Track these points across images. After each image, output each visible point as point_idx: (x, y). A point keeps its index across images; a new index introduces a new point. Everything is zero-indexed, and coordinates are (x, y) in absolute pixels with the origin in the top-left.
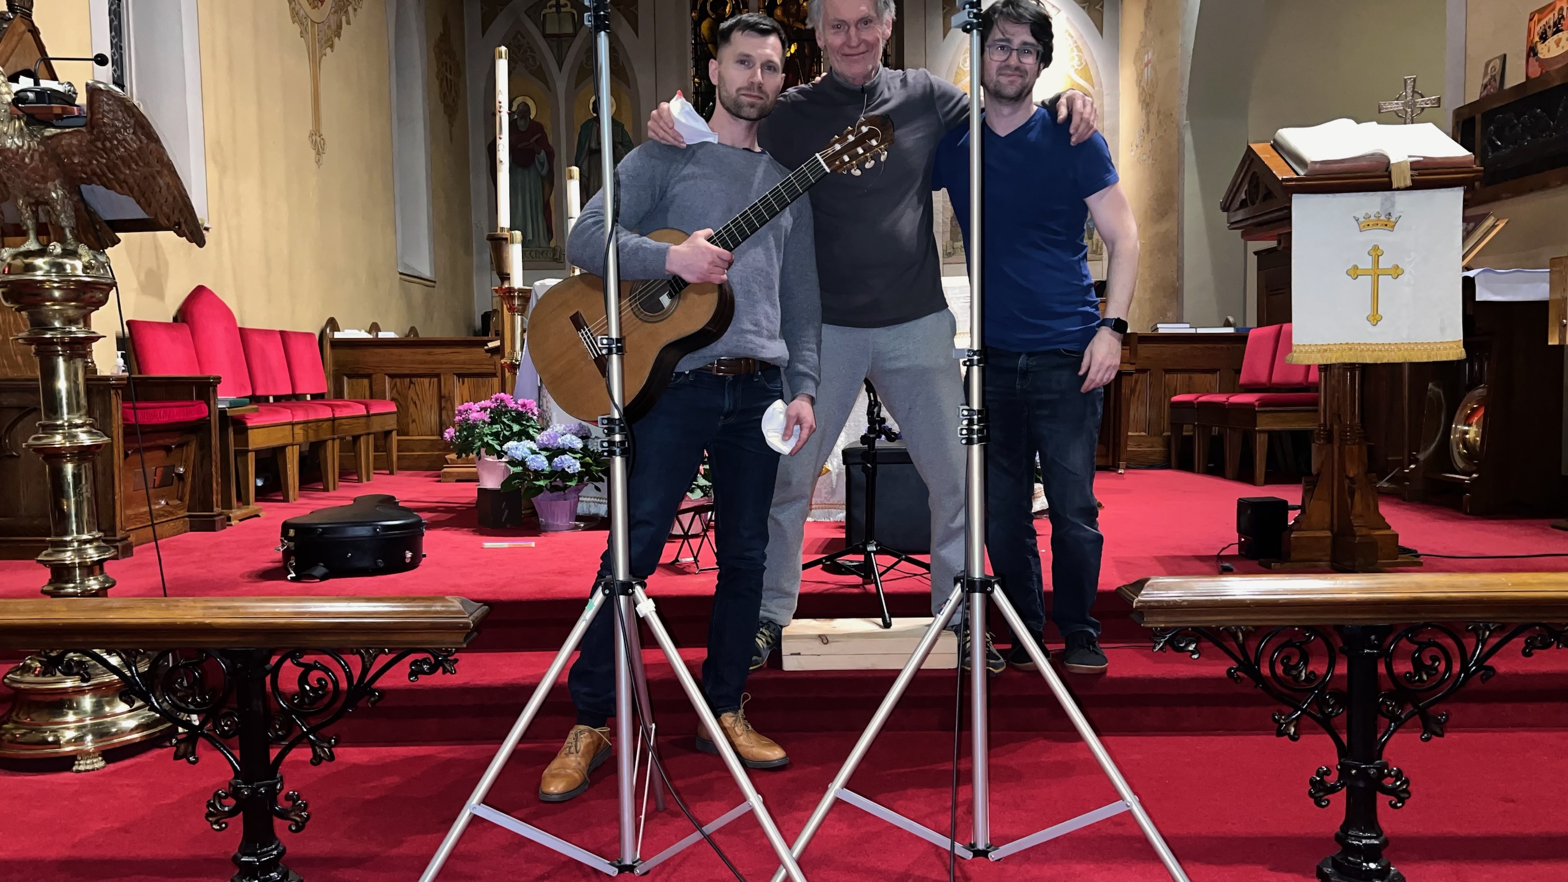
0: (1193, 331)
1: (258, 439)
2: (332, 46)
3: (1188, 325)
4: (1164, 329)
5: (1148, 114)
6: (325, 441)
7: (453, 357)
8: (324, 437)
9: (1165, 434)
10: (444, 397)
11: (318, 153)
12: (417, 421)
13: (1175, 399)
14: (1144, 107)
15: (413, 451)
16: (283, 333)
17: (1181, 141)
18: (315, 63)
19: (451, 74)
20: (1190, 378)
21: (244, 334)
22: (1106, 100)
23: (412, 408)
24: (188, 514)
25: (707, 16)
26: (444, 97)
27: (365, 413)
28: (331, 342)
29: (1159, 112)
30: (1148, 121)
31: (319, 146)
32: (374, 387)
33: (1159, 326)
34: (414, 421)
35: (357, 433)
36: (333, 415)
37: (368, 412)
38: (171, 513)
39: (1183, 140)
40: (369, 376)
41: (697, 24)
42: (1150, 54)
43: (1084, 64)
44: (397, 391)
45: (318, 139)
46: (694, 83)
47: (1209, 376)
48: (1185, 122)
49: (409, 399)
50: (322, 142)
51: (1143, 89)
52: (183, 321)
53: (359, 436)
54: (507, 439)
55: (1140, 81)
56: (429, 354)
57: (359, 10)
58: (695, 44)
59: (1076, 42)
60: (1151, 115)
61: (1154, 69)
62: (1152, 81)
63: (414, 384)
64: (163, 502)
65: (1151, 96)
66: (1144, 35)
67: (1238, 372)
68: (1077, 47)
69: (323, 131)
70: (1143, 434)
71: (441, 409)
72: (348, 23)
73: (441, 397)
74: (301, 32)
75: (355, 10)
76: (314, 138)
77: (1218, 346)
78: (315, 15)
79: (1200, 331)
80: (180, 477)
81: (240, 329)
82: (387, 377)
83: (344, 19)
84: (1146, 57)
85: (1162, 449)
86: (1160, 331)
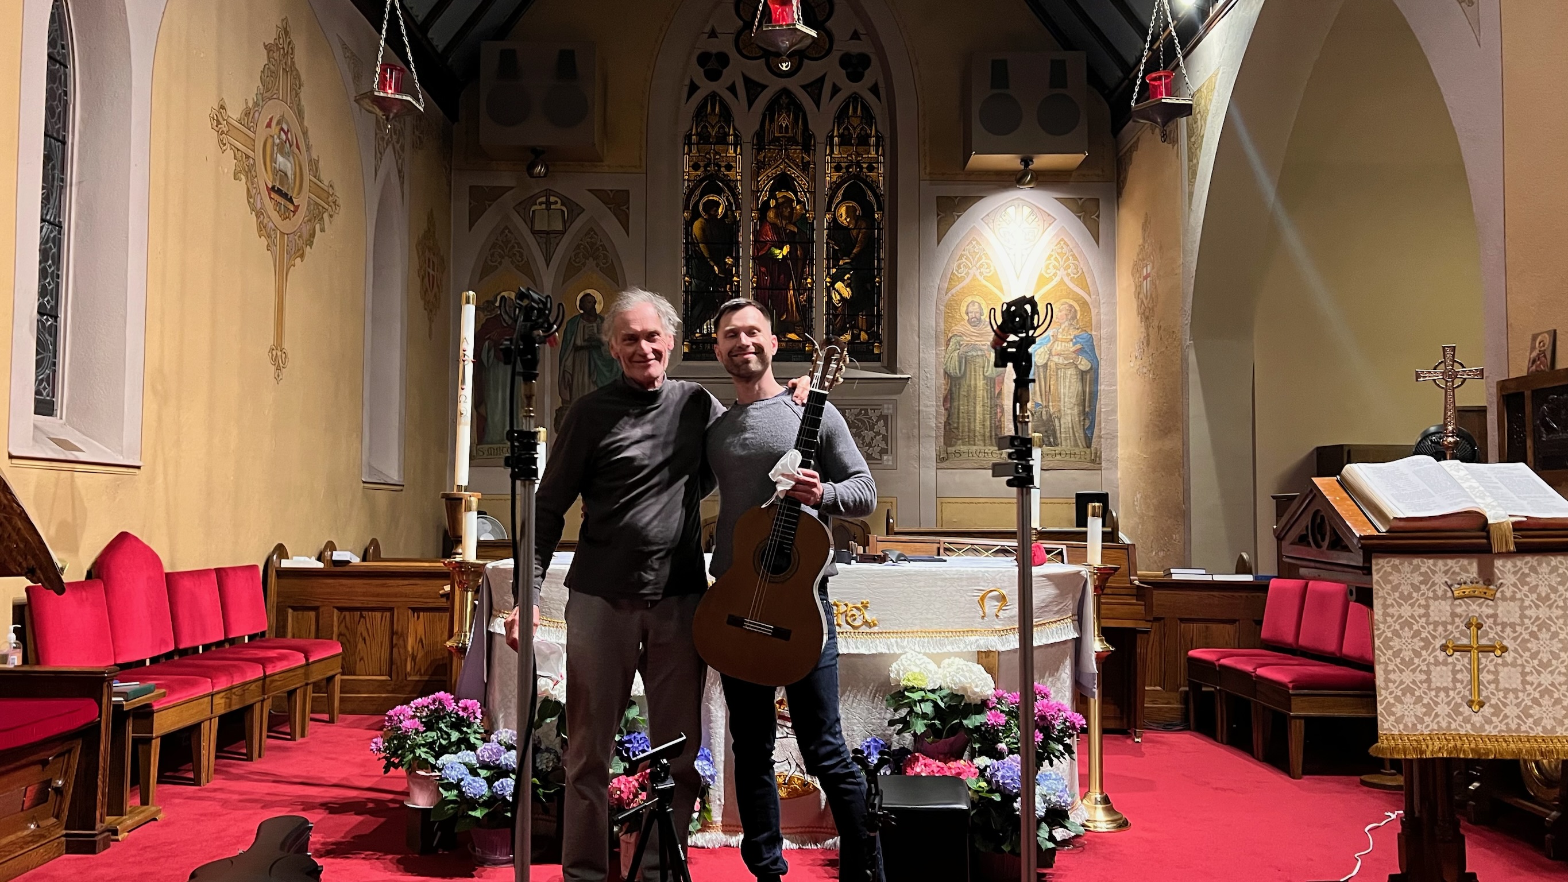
0: (1209, 578)
1: (164, 723)
2: (302, 256)
3: (1203, 572)
4: (1179, 575)
5: (1147, 328)
6: (251, 707)
7: (407, 590)
8: (252, 701)
9: (1182, 689)
10: (397, 633)
11: (278, 368)
12: (366, 659)
13: (1191, 653)
14: (1144, 320)
15: (359, 692)
16: (219, 571)
17: (1184, 360)
18: (282, 275)
19: (434, 270)
20: (1207, 628)
21: (172, 580)
22: (1103, 309)
23: (361, 645)
24: (64, 832)
25: (700, 216)
26: (424, 293)
27: (304, 662)
28: (276, 571)
29: (1159, 328)
30: (1148, 335)
31: (278, 358)
32: (321, 622)
33: (1172, 571)
34: (362, 659)
35: (292, 687)
36: (265, 672)
37: (307, 659)
38: (43, 837)
39: (1187, 360)
40: (316, 609)
41: (689, 224)
42: (1149, 268)
43: (1080, 272)
44: (346, 627)
45: (279, 353)
46: (685, 282)
47: (1228, 626)
48: (1188, 343)
49: (359, 633)
50: (284, 355)
51: (1142, 302)
52: (99, 577)
53: (295, 690)
54: (443, 750)
55: (1139, 294)
56: (383, 585)
57: (335, 216)
58: (687, 244)
59: (1072, 251)
60: (1151, 329)
61: (1153, 283)
62: (1151, 295)
63: (365, 618)
64: (32, 826)
65: (1152, 310)
66: (1142, 248)
67: (1259, 623)
68: (1073, 255)
69: (286, 346)
70: (1158, 688)
71: (392, 647)
72: (322, 230)
73: (393, 633)
74: (268, 245)
75: (331, 216)
76: (274, 352)
77: (1236, 594)
78: (286, 226)
79: (1218, 578)
80: (58, 791)
81: (167, 574)
82: (336, 611)
83: (318, 227)
84: (1145, 270)
85: (1179, 706)
86: (1174, 577)
